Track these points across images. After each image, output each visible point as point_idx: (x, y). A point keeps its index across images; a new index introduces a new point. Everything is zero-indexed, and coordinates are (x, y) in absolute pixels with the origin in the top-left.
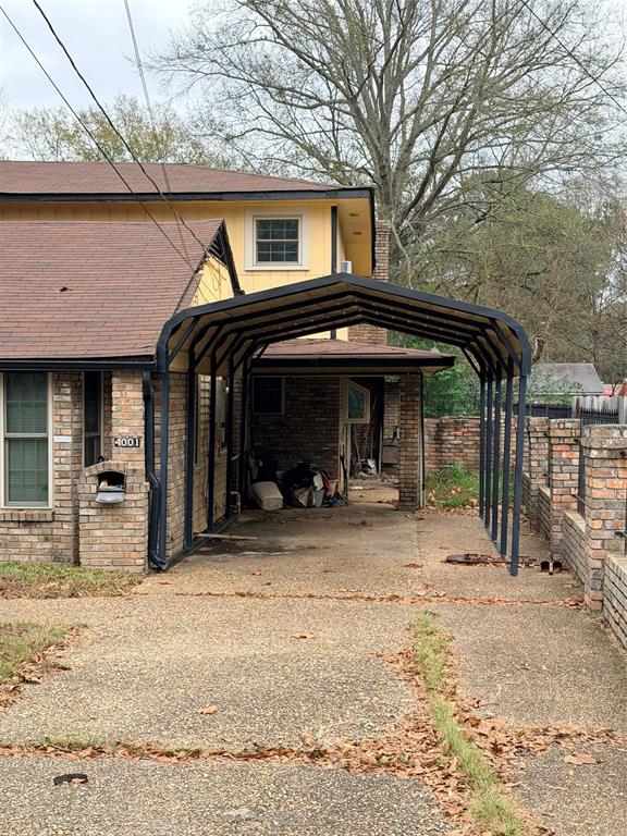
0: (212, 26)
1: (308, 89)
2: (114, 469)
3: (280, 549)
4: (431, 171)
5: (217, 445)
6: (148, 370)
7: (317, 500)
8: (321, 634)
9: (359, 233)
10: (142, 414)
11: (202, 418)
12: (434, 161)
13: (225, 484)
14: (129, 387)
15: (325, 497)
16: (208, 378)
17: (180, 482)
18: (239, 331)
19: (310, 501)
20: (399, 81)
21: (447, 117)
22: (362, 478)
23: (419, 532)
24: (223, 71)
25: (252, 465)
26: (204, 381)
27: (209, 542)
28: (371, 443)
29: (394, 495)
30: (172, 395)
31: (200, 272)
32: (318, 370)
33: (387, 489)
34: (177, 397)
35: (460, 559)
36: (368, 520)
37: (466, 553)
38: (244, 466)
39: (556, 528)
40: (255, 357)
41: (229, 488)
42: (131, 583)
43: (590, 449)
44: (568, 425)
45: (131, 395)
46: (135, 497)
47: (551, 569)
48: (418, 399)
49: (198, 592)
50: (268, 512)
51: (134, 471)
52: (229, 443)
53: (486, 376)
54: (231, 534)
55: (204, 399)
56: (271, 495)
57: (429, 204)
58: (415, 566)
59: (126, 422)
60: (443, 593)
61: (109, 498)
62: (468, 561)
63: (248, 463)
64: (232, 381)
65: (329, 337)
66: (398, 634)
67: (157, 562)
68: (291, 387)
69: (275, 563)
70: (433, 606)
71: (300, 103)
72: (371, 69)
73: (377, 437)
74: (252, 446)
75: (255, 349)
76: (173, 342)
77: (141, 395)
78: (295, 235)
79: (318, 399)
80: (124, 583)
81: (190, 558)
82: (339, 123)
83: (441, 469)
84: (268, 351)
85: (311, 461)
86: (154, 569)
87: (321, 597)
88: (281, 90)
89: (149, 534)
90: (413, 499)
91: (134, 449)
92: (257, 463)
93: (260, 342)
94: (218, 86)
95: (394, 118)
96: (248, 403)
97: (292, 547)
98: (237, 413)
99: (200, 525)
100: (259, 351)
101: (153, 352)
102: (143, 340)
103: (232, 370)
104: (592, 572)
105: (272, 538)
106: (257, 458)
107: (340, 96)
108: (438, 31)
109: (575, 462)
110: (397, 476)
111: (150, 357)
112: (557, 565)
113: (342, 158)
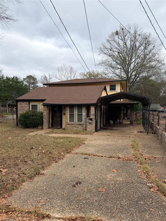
0: (104, 59)
1: (117, 67)
2: (91, 118)
3: (113, 129)
5: (104, 115)
6: (95, 105)
7: (118, 123)
8: (119, 141)
9: (124, 86)
10: (94, 111)
12: (135, 76)
15: (119, 123)
16: (103, 106)
18: (107, 100)
20: (130, 65)
21: (137, 69)
22: (125, 120)
23: (133, 128)
24: (106, 65)
27: (103, 128)
28: (126, 115)
29: (129, 122)
31: (102, 92)
34: (99, 109)
36: (125, 126)
38: (108, 118)
39: (154, 128)
40: (109, 103)
41: (106, 121)
42: (93, 133)
43: (160, 116)
44: (156, 113)
46: (93, 122)
48: (133, 109)
49: (102, 135)
50: (111, 124)
51: (93, 118)
52: (106, 115)
53: (143, 106)
54: (106, 127)
55: (102, 109)
56: (112, 122)
58: (133, 132)
59: (92, 112)
60: (137, 136)
61: (90, 122)
62: (141, 132)
64: (106, 106)
65: (120, 100)
66: (130, 142)
67: (96, 130)
68: (114, 107)
69: (112, 131)
70: (136, 138)
71: (116, 69)
72: (126, 64)
73: (127, 114)
74: (109, 115)
76: (99, 101)
77: (94, 108)
78: (115, 87)
81: (101, 130)
82: (121, 71)
83: (136, 119)
84: (111, 102)
85: (117, 117)
87: (119, 136)
88: (113, 67)
89: (95, 127)
90: (132, 123)
91: (93, 116)
92: (110, 118)
94: (105, 67)
95: (129, 71)
99: (102, 126)
102: (95, 101)
104: (160, 134)
107: (122, 67)
109: (157, 118)
110: (130, 120)
111: (96, 104)
112: (154, 133)
113: (122, 76)
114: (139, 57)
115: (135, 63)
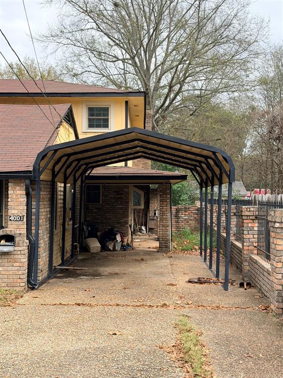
0: (67, 22)
1: (112, 53)
2: (9, 233)
3: (99, 275)
4: (170, 91)
5: (67, 219)
6: (29, 179)
7: (118, 247)
8: (125, 331)
9: (138, 116)
10: (25, 202)
11: (59, 205)
12: (171, 87)
13: (71, 239)
14: (18, 188)
15: (122, 246)
16: (63, 185)
17: (47, 239)
18: (79, 160)
19: (114, 247)
20: (154, 50)
21: (177, 66)
22: (139, 235)
23: (171, 265)
24: (73, 44)
25: (85, 230)
26: (60, 186)
27: (62, 271)
28: (143, 218)
29: (157, 244)
30: (42, 193)
31: (59, 129)
32: (118, 181)
33: (152, 241)
34: (44, 194)
35: (196, 281)
36: (144, 257)
37: (198, 277)
38: (81, 230)
39: (246, 264)
40: (87, 175)
41: (73, 242)
42: (17, 298)
43: (275, 222)
44: (252, 209)
45: (18, 192)
46: (20, 249)
47: (245, 286)
48: (169, 196)
49: (54, 303)
50: (93, 253)
51: (20, 234)
52: (73, 218)
53: (203, 184)
54: (74, 266)
55: (60, 195)
56: (95, 245)
57: (168, 106)
58: (172, 285)
59: (16, 207)
60: (191, 302)
61: (6, 249)
62: (200, 281)
63: (83, 229)
64: (75, 186)
65: (124, 165)
67: (32, 285)
68: (105, 190)
69: (97, 283)
70: (186, 311)
71: (109, 60)
72: (142, 45)
73: (146, 215)
74: (85, 220)
75: (87, 171)
76: (43, 164)
77: (24, 192)
78: (107, 115)
79: (118, 196)
80: (13, 297)
81: (51, 281)
82: (126, 71)
83: (178, 231)
84: (93, 172)
85: (115, 227)
86: (30, 288)
87: (123, 306)
88: (100, 53)
89: (28, 269)
90: (167, 247)
91: (21, 222)
92: (88, 229)
93: (90, 167)
94: (70, 49)
95: (152, 67)
96: (83, 198)
97: (106, 273)
98: (78, 203)
99: (57, 261)
100: (89, 172)
101: (31, 169)
102: (26, 163)
103: (75, 181)
104: (276, 292)
105: (95, 268)
106: (88, 226)
107: (128, 57)
108: (172, 28)
109: (256, 229)
110: (156, 234)
111: (30, 172)
112: (248, 284)
113: (128, 85)
114: (181, 25)
115: (169, 42)
